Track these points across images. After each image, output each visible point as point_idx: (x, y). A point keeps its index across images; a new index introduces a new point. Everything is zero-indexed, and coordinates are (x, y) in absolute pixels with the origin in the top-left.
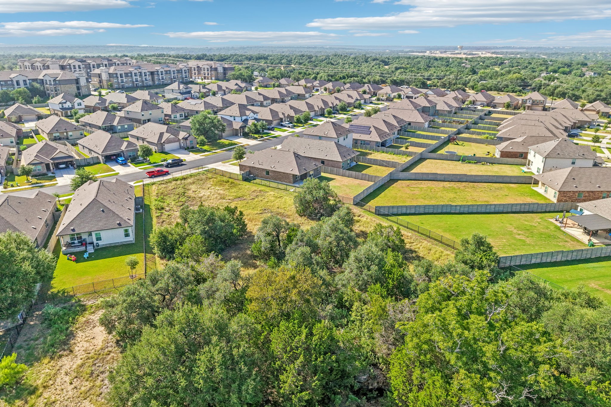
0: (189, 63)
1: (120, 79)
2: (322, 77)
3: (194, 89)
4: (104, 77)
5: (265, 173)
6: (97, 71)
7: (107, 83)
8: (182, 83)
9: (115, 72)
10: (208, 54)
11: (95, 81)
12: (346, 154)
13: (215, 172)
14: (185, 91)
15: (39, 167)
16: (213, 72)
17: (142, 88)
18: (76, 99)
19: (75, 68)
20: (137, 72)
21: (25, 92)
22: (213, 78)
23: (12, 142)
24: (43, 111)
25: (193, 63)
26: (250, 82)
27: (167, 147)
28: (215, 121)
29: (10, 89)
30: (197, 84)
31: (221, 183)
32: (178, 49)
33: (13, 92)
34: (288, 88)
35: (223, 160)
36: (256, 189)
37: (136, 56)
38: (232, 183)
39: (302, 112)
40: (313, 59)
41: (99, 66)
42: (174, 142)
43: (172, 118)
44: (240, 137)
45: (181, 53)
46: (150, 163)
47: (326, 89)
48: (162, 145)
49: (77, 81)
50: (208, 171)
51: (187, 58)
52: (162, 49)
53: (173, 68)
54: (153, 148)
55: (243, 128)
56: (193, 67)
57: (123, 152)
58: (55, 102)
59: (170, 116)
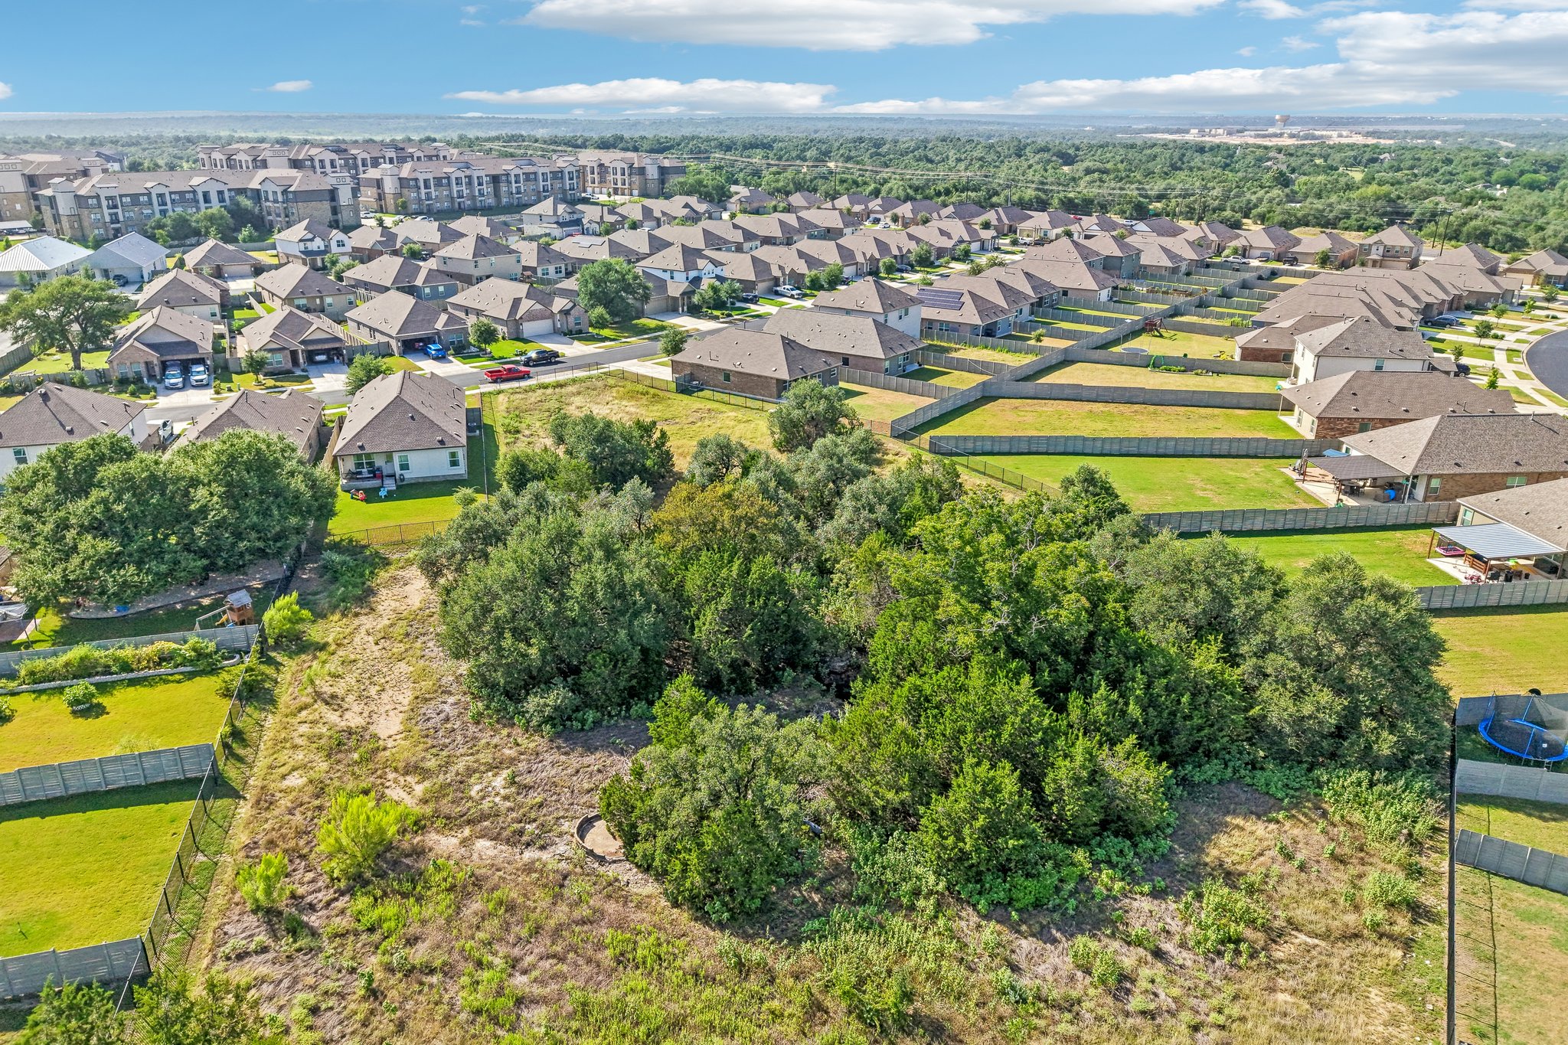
0: (580, 156)
1: (423, 191)
2: (891, 189)
3: (590, 213)
4: (390, 187)
5: (721, 378)
6: (373, 173)
7: (395, 200)
8: (564, 200)
9: (413, 176)
10: (627, 136)
11: (368, 195)
12: (895, 345)
13: (623, 375)
14: (568, 218)
15: (279, 357)
16: (636, 178)
17: (474, 211)
18: (335, 231)
19: (323, 167)
20: (462, 175)
21: (222, 217)
22: (635, 192)
23: (213, 315)
24: (264, 257)
25: (588, 157)
26: (720, 201)
27: (528, 328)
28: (629, 277)
29: (190, 211)
30: (597, 204)
31: (632, 395)
32: (556, 123)
33: (197, 216)
34: (803, 214)
35: (643, 355)
36: (702, 406)
37: (456, 139)
38: (654, 396)
39: (825, 264)
40: (884, 149)
41: (375, 163)
42: (543, 318)
43: (539, 274)
44: (683, 314)
45: (563, 132)
46: (493, 358)
47: (895, 219)
48: (518, 323)
49: (333, 194)
50: (609, 374)
51: (576, 144)
52: (518, 122)
53: (542, 168)
54: (501, 330)
55: (688, 294)
56: (590, 165)
57: (438, 333)
58: (291, 237)
59: (534, 270)
